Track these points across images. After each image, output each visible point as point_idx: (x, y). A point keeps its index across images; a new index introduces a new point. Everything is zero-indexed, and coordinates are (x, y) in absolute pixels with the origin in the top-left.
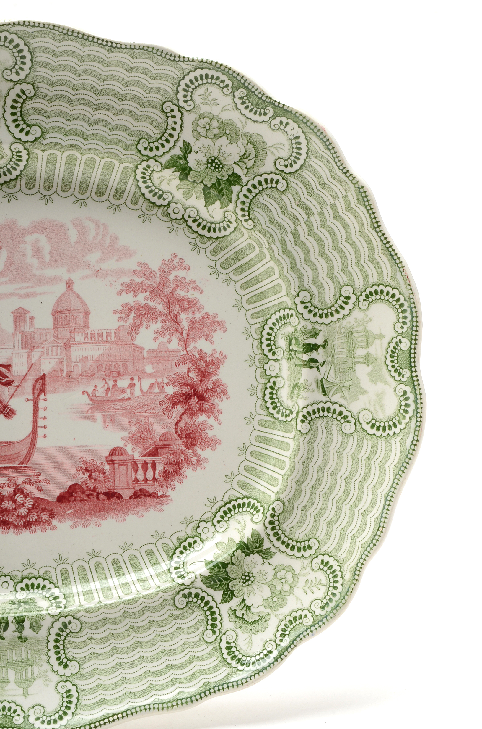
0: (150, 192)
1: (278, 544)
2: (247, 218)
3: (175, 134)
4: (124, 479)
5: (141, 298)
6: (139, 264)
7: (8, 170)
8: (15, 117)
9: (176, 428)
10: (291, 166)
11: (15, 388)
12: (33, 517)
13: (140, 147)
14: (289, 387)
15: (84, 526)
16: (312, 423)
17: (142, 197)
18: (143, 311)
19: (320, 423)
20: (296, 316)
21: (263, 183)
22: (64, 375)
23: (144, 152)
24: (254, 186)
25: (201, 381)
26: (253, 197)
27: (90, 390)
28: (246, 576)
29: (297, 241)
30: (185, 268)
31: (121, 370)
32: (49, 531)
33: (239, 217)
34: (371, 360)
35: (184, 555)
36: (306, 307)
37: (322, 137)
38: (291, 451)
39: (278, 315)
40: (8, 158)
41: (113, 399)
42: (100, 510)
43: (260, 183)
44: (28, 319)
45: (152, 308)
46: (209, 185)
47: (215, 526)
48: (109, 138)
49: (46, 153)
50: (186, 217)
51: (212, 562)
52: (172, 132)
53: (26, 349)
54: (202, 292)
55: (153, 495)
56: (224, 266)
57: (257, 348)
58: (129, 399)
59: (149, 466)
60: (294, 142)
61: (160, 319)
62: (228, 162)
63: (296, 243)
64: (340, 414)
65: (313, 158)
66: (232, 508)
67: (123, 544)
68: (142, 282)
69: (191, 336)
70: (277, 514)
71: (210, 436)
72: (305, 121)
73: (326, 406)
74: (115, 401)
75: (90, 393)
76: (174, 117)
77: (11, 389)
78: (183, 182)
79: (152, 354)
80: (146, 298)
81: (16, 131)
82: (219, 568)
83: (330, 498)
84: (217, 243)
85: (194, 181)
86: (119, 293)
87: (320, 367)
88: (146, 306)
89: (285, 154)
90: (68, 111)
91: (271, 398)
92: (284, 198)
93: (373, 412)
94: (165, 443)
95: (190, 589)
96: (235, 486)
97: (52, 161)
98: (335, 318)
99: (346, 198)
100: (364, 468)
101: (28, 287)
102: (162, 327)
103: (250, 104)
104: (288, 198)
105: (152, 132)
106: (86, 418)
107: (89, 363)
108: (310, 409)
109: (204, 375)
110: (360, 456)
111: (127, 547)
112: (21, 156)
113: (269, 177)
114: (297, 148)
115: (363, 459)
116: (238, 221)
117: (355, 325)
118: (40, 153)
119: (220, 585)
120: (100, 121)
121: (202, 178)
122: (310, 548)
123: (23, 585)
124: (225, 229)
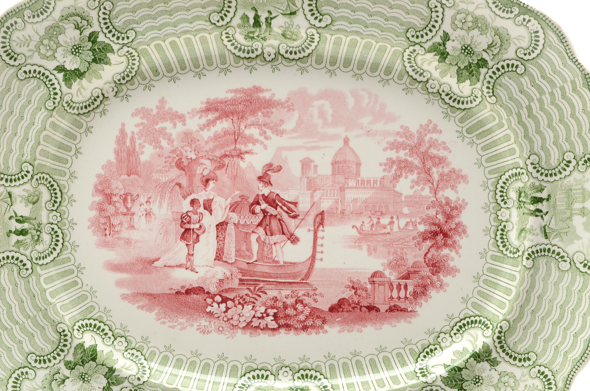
0: (413, 70)
1: (503, 355)
2: (491, 94)
3: (437, 25)
4: (382, 296)
5: (402, 154)
6: (402, 127)
7: (303, 49)
8: (311, 8)
9: (425, 259)
10: (530, 54)
11: (300, 221)
12: (309, 323)
13: (409, 35)
14: (517, 230)
15: (349, 331)
16: (535, 261)
17: (406, 74)
18: (403, 165)
19: (542, 260)
20: (527, 174)
21: (506, 67)
22: (339, 212)
23: (411, 39)
24: (498, 69)
25: (446, 222)
26: (497, 78)
27: (358, 225)
28: (476, 379)
29: (530, 115)
30: (438, 132)
31: (384, 210)
32: (321, 334)
33: (485, 93)
34: (586, 212)
35: (427, 359)
36: (535, 168)
37: (557, 32)
38: (517, 281)
39: (510, 172)
40: (303, 40)
41: (376, 233)
42: (362, 320)
43: (503, 67)
44: (312, 167)
45: (410, 163)
46: (462, 67)
47: (452, 337)
48: (384, 26)
49: (334, 37)
50: (441, 91)
51: (449, 365)
52: (435, 24)
53: (310, 190)
54: (450, 152)
55: (404, 310)
56: (469, 131)
57: (492, 197)
58: (389, 233)
59: (402, 287)
60: (533, 35)
61: (416, 172)
62: (479, 49)
63: (529, 116)
64: (558, 254)
65: (548, 49)
66: (466, 323)
67: (379, 348)
68: (403, 142)
69: (440, 186)
70: (503, 331)
71: (451, 266)
72: (544, 19)
73: (547, 247)
74: (378, 234)
75: (358, 227)
76: (437, 12)
77: (297, 221)
78: (441, 64)
79: (408, 199)
80: (406, 154)
81: (312, 19)
82: (456, 371)
83: (547, 321)
84: (464, 113)
85: (451, 64)
86: (385, 150)
87: (544, 216)
88: (406, 161)
89: (525, 44)
90: (353, 4)
91: (502, 238)
92: (522, 79)
93: (586, 254)
94: (416, 269)
95: (431, 386)
96: (469, 306)
97: (338, 43)
98: (557, 178)
99: (573, 82)
100: (576, 299)
101: (314, 142)
102: (418, 178)
103: (500, 4)
104: (525, 81)
105: (419, 23)
106: (354, 247)
107: (359, 204)
108: (534, 249)
109: (449, 217)
110: (573, 289)
111: (382, 350)
112: (313, 39)
113: (510, 63)
114: (536, 41)
115: (576, 291)
116: (483, 96)
117: (574, 183)
118: (329, 36)
119: (456, 385)
120: (378, 13)
121: (457, 61)
122: (529, 359)
123: (299, 375)
124: (471, 102)
